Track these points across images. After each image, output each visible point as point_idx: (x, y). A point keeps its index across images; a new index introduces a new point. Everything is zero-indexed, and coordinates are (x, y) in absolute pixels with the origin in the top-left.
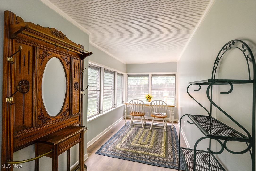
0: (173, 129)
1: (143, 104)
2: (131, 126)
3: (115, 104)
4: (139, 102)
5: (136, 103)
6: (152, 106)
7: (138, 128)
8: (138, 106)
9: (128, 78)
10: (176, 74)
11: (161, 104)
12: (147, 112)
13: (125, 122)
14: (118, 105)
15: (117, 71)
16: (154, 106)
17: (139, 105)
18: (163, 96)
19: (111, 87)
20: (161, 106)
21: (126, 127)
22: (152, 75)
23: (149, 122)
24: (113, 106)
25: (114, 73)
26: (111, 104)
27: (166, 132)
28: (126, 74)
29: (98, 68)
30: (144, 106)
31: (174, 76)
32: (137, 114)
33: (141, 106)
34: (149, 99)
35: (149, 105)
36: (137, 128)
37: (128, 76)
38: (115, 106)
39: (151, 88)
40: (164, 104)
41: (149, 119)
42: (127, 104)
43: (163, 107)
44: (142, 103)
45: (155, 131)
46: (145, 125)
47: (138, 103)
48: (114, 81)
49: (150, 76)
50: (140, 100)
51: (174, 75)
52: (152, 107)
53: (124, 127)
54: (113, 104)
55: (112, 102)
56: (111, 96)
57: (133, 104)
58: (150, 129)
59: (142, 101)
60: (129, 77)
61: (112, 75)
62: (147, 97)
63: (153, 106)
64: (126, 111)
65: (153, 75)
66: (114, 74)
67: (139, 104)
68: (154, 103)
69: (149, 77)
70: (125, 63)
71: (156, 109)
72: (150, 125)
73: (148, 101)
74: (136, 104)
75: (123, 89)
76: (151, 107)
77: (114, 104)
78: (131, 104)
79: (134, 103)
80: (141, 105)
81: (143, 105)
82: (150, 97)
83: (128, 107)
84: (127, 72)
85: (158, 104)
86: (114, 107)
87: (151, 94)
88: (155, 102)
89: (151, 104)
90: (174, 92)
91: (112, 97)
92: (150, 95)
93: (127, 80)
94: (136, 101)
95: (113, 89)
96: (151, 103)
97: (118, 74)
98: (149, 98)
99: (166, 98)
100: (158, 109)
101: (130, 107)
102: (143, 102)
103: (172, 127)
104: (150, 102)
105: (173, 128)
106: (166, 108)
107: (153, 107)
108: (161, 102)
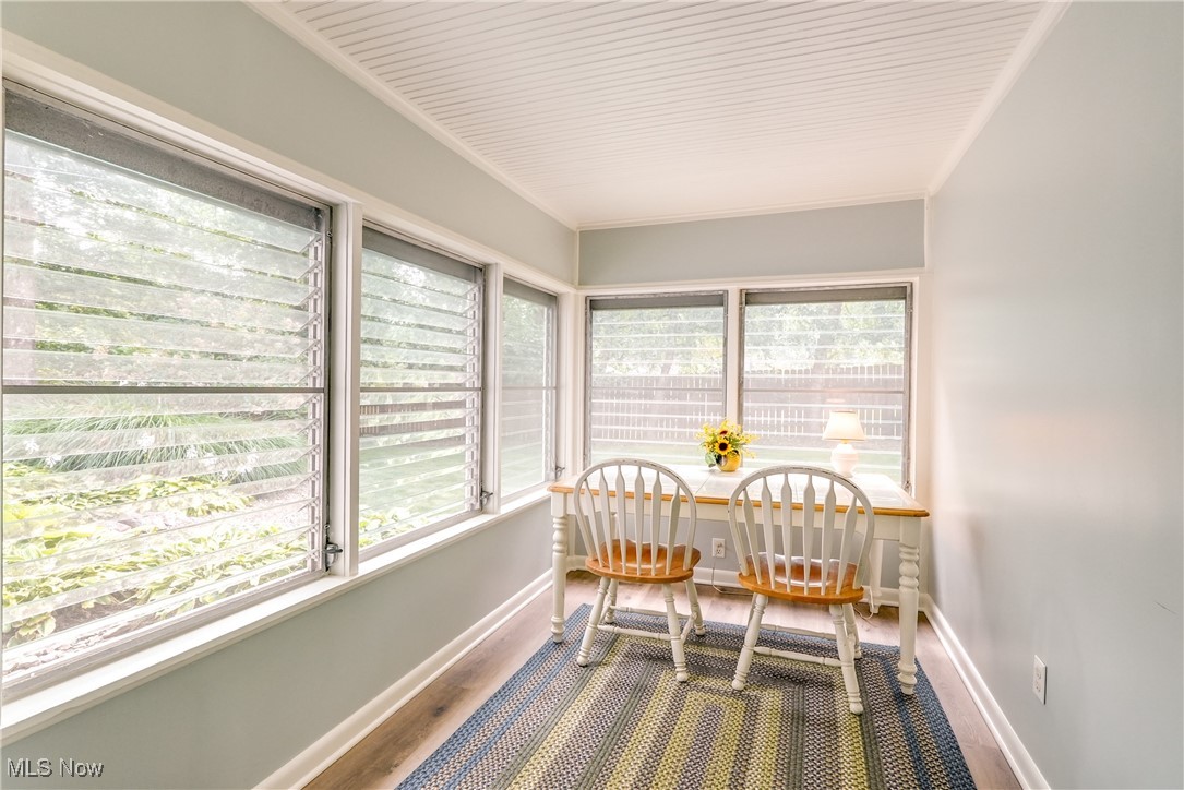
0: (909, 686)
1: (682, 493)
2: (594, 650)
3: (489, 489)
4: (649, 475)
5: (630, 487)
6: (751, 506)
7: (642, 664)
8: (641, 508)
9: (588, 322)
10: (916, 280)
11: (820, 499)
12: (716, 541)
13: (554, 619)
14: (511, 498)
15: (504, 266)
16: (766, 506)
17: (647, 497)
18: (824, 436)
19: (462, 369)
20: (819, 509)
21: (560, 654)
22: (749, 298)
23: (729, 609)
24: (473, 501)
25: (477, 272)
26: (462, 490)
27: (860, 715)
28: (576, 295)
29: (317, 210)
30: (685, 511)
31: (902, 303)
32: (638, 566)
33: (667, 509)
34: (723, 453)
35: (724, 502)
36: (638, 670)
37: (592, 308)
38: (491, 504)
39: (740, 384)
40: (844, 497)
41: (723, 589)
42: (566, 493)
43: (838, 515)
44: (669, 487)
45: (772, 699)
46: (700, 638)
47: (640, 481)
48: (479, 333)
49: (733, 301)
50: (653, 466)
51: (902, 293)
52: (750, 516)
53: (542, 655)
54: (476, 491)
55: (467, 475)
56: (464, 436)
57: (603, 494)
58: (737, 684)
59: (669, 473)
60: (598, 315)
61: (470, 286)
62: (710, 439)
63: (755, 510)
64: (560, 543)
65: (759, 298)
66: (480, 281)
67: (649, 489)
68: (766, 491)
69: (726, 311)
70: (573, 225)
71: (777, 530)
72: (733, 640)
73: (716, 467)
74: (629, 496)
75: (557, 388)
76: (741, 517)
77: (482, 491)
78: (595, 493)
79: (612, 487)
80: (667, 498)
81: (677, 502)
82: (734, 442)
83: (572, 511)
84: (583, 282)
85: (798, 498)
86: (482, 510)
87: (740, 420)
88: (776, 482)
89: (742, 496)
90: (899, 407)
91: (468, 440)
92: (731, 425)
93: (587, 335)
94: (630, 473)
95: (478, 384)
96: (743, 487)
97: (513, 286)
98: (730, 448)
99: (848, 449)
100: (796, 533)
101: (585, 514)
102: (680, 483)
103: (909, 674)
104: (734, 481)
105: (915, 681)
106: (862, 526)
107: (759, 517)
108: (821, 484)
